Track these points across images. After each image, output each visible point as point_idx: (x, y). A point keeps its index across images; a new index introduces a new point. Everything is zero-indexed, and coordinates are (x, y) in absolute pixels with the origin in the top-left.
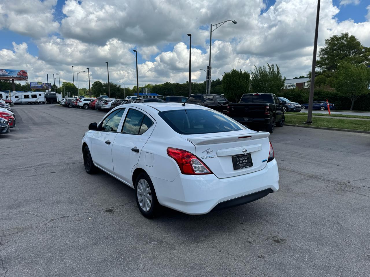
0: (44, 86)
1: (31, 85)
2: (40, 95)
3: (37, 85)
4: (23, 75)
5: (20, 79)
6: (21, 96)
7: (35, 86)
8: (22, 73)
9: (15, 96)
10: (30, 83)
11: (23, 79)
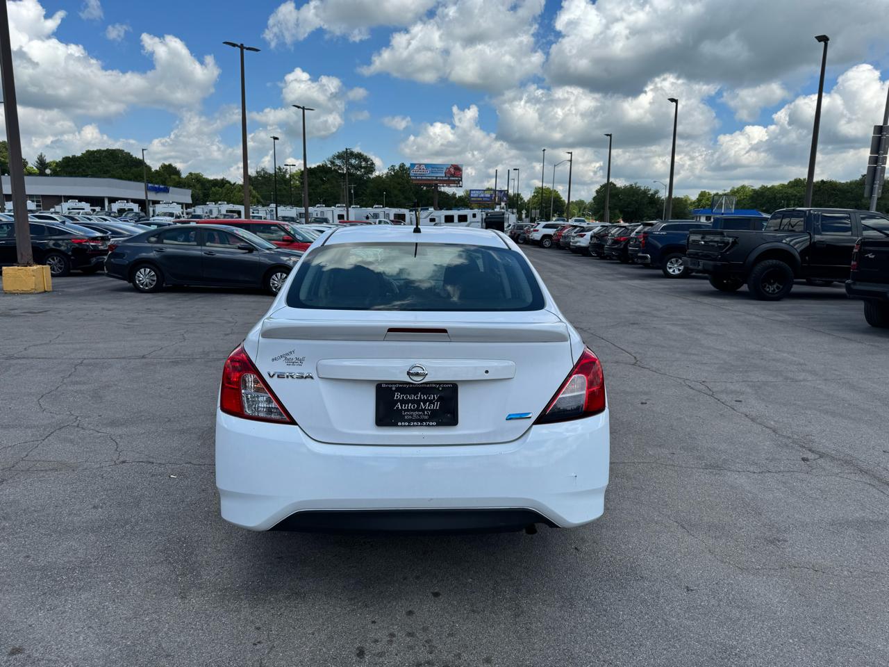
0: (495, 198)
1: (472, 195)
2: (474, 216)
3: (483, 196)
4: (455, 174)
5: (448, 183)
6: (440, 217)
7: (479, 197)
8: (452, 170)
9: (430, 217)
10: (471, 190)
11: (454, 182)
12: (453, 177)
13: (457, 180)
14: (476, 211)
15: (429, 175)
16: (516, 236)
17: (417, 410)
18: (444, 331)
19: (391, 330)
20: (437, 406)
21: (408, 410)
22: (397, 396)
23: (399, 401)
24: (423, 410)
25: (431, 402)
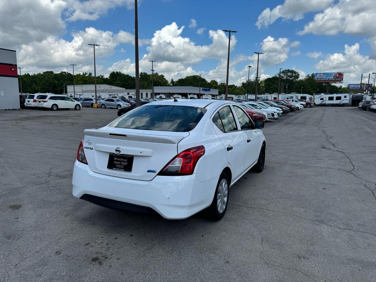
0: (363, 88)
1: (350, 87)
2: (345, 97)
3: (356, 87)
4: (339, 77)
5: (335, 81)
6: (326, 98)
7: (354, 88)
8: (338, 75)
9: (321, 98)
10: (349, 85)
11: (338, 81)
12: (338, 78)
13: (340, 80)
14: (346, 94)
15: (325, 78)
16: (365, 107)
17: (120, 164)
18: (125, 136)
19: (111, 134)
20: (126, 164)
21: (117, 164)
22: (115, 159)
23: (115, 160)
24: (122, 165)
25: (125, 162)
